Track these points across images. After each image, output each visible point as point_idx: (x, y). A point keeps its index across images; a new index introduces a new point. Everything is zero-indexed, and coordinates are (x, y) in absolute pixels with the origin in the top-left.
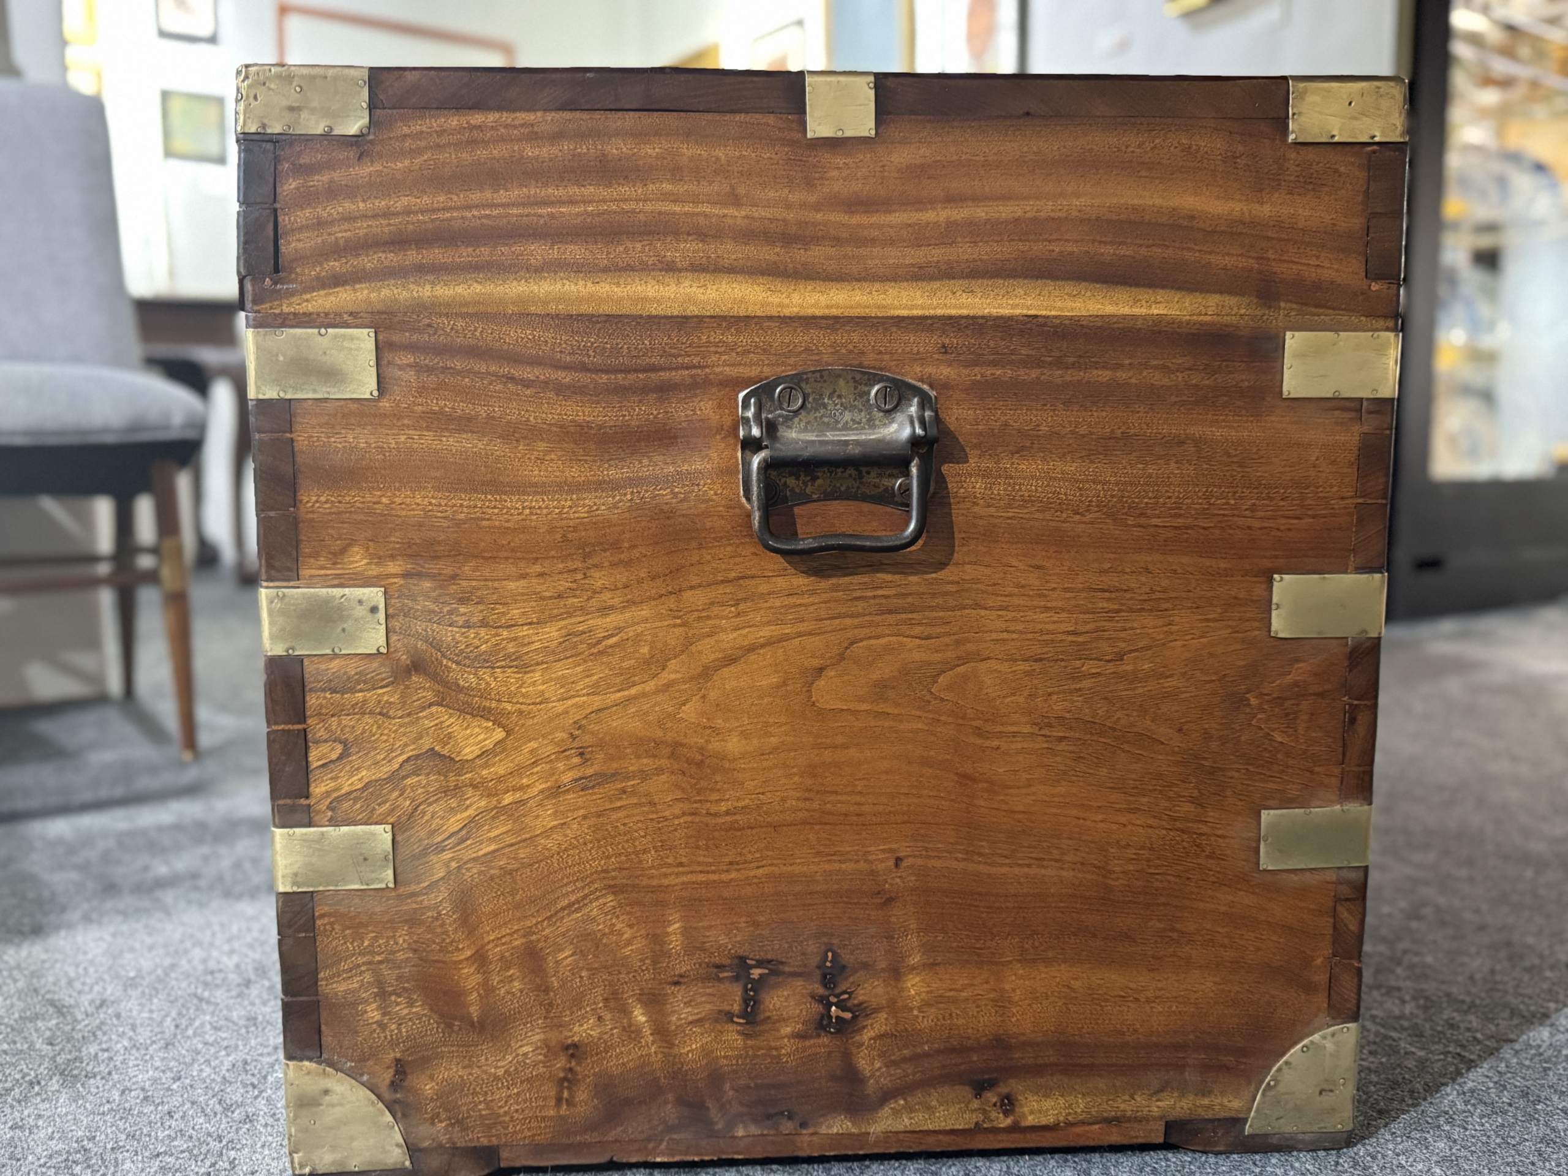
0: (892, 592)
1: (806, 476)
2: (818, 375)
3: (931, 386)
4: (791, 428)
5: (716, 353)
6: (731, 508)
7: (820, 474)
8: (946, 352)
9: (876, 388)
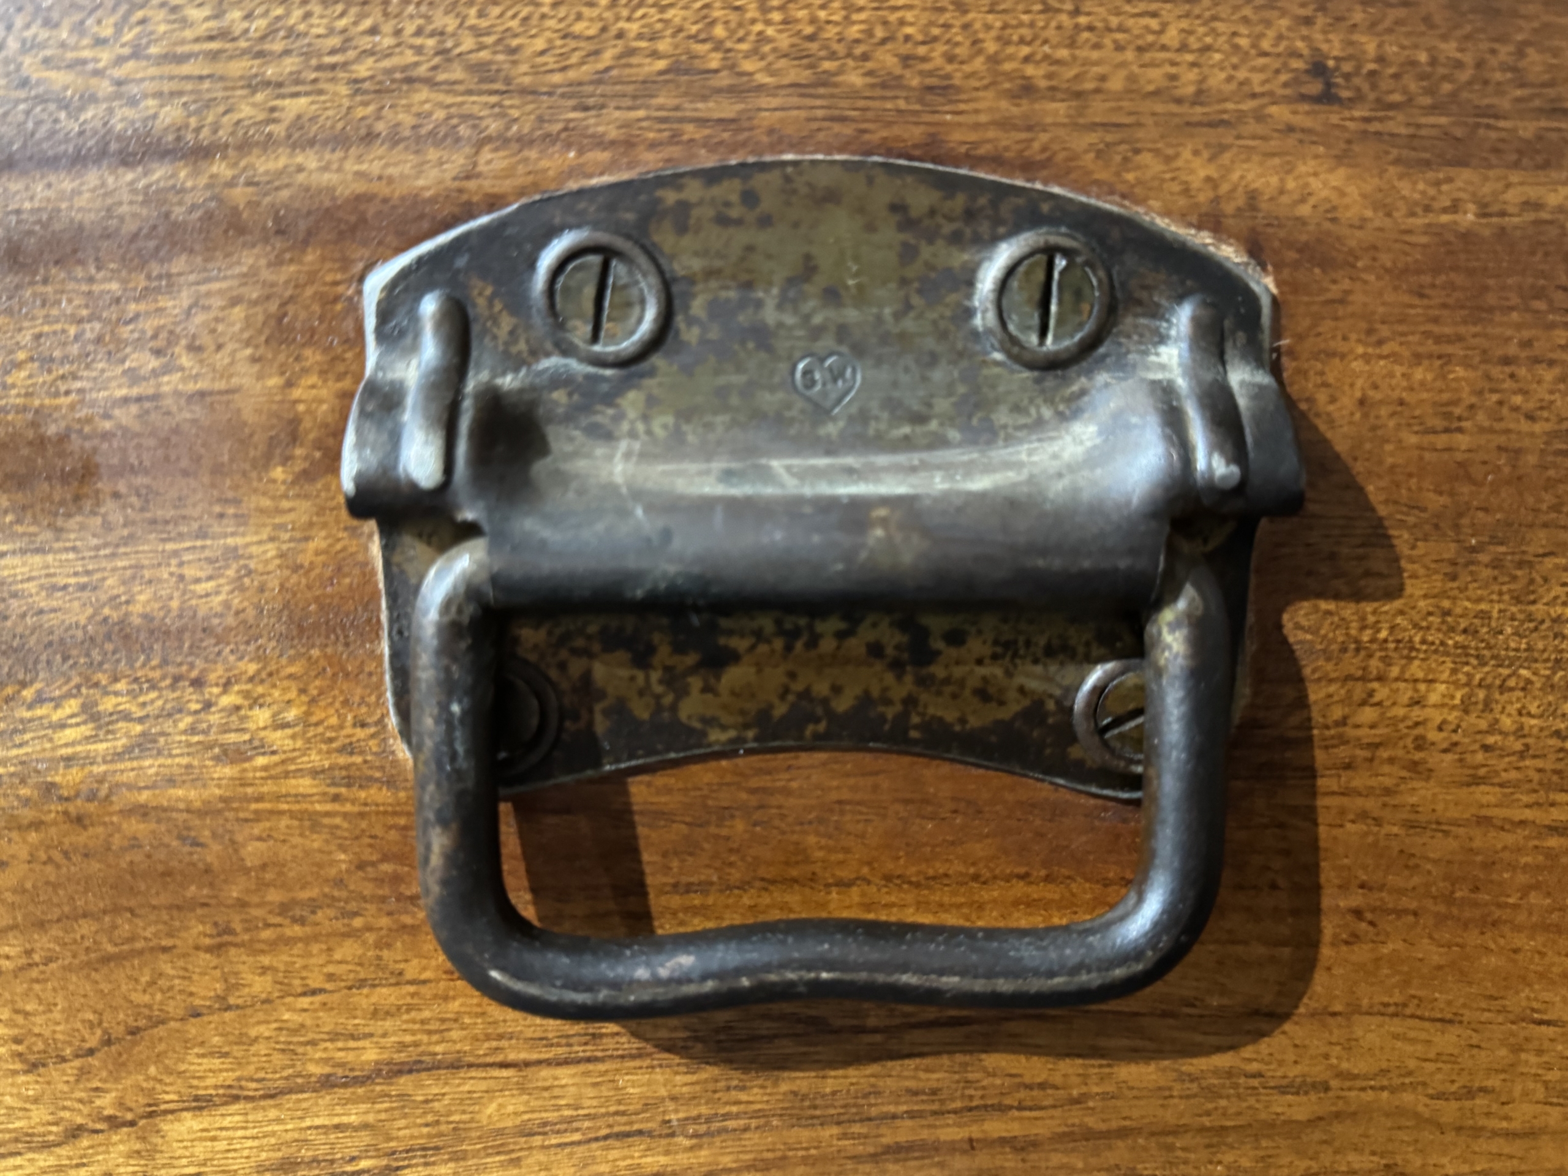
0: (1043, 1126)
1: (679, 649)
2: (730, 190)
3: (1255, 250)
4: (608, 436)
5: (254, 85)
6: (350, 782)
7: (740, 644)
8: (1327, 97)
9: (1003, 255)
